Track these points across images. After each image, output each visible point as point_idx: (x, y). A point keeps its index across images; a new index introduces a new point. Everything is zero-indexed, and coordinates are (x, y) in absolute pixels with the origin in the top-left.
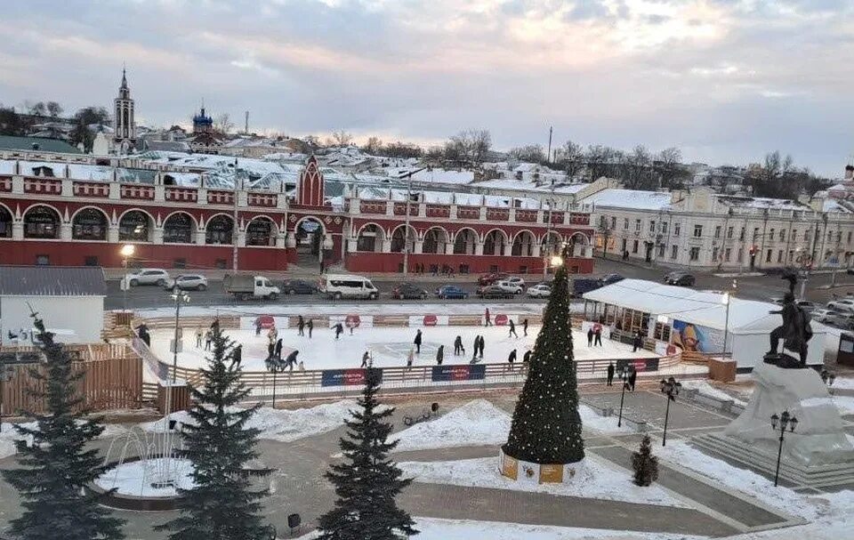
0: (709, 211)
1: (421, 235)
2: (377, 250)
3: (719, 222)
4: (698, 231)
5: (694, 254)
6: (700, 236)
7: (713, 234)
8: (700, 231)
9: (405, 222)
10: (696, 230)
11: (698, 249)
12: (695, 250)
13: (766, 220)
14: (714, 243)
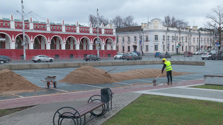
0: (160, 29)
1: (32, 39)
2: (7, 48)
3: (164, 34)
4: (156, 38)
5: (156, 47)
6: (157, 40)
7: (162, 38)
8: (157, 37)
9: (22, 32)
10: (155, 38)
11: (157, 45)
12: (156, 46)
13: (180, 33)
14: (163, 43)
